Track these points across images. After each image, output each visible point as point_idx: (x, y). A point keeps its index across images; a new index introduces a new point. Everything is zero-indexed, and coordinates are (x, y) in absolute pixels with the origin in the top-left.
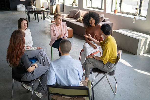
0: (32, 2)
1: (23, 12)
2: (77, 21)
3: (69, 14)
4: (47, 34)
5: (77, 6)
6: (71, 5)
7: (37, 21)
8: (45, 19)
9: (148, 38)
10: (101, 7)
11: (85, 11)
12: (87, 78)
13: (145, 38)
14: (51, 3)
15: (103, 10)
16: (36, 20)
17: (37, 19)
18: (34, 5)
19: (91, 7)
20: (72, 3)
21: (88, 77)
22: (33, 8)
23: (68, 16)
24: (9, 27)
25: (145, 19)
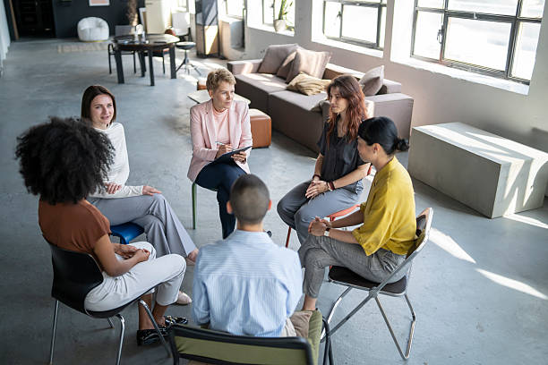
0: (134, 10)
1: (101, 44)
2: (288, 89)
3: (261, 60)
4: (182, 132)
5: (291, 33)
6: (270, 25)
7: (147, 80)
8: (177, 73)
9: (532, 159)
10: (374, 41)
11: (319, 53)
12: (310, 298)
13: (523, 161)
14: (200, 15)
15: (381, 50)
16: (143, 75)
17: (148, 72)
18: (139, 22)
19: (341, 39)
20: (275, 21)
21: (313, 297)
22: (136, 36)
23: (256, 69)
24: (47, 102)
25: (524, 90)
